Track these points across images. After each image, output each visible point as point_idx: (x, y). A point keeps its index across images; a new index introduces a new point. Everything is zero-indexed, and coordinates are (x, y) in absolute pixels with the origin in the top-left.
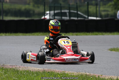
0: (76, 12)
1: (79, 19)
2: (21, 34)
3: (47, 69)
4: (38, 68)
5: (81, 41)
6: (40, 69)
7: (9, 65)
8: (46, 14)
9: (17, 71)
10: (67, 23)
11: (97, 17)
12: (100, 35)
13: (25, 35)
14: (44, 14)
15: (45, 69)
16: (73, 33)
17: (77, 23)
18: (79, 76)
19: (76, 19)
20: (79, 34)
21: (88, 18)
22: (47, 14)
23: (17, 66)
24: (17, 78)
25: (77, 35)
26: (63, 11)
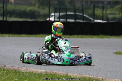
0: (81, 14)
1: (85, 21)
2: (24, 35)
3: (49, 71)
4: (41, 70)
5: (86, 44)
6: (42, 71)
7: (11, 66)
8: (51, 16)
9: (19, 72)
10: (72, 25)
11: (103, 20)
12: (106, 38)
13: (29, 37)
14: (49, 16)
15: (48, 71)
16: (77, 36)
17: (82, 25)
18: (82, 79)
19: (81, 21)
20: (84, 36)
21: (94, 21)
22: (53, 16)
23: (19, 67)
24: (19, 79)
25: (82, 38)
26: (68, 13)
